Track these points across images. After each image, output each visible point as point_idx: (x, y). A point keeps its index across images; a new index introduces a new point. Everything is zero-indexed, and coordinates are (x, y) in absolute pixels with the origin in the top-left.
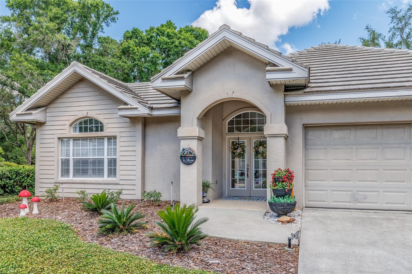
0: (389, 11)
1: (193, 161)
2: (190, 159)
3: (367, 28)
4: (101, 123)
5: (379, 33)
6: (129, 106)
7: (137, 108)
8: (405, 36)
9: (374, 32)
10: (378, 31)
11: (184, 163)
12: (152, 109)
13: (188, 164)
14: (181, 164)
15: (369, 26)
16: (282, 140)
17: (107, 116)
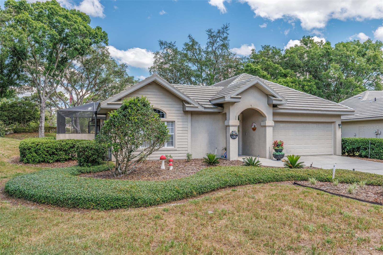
0: (208, 30)
1: (236, 137)
2: (235, 136)
3: (189, 36)
4: (162, 112)
5: (197, 41)
6: (192, 105)
7: (198, 107)
8: (214, 48)
9: (193, 40)
10: (196, 40)
11: (232, 138)
12: (205, 108)
13: (234, 139)
14: (230, 138)
15: (191, 36)
16: (272, 128)
17: (168, 109)
